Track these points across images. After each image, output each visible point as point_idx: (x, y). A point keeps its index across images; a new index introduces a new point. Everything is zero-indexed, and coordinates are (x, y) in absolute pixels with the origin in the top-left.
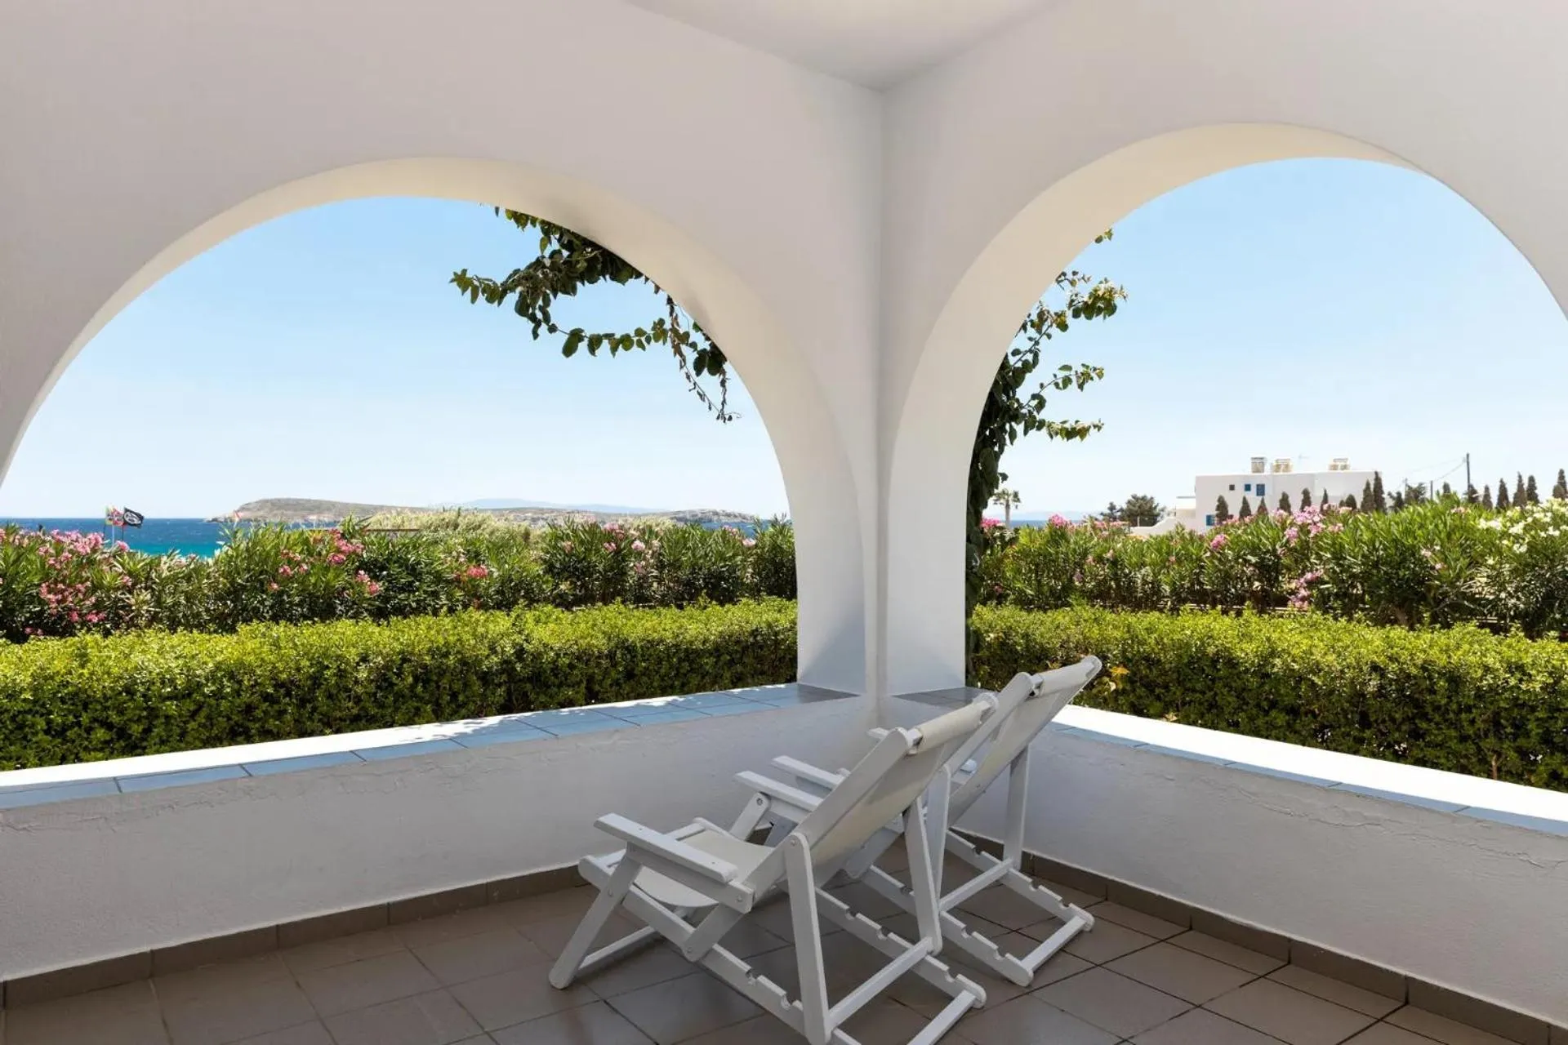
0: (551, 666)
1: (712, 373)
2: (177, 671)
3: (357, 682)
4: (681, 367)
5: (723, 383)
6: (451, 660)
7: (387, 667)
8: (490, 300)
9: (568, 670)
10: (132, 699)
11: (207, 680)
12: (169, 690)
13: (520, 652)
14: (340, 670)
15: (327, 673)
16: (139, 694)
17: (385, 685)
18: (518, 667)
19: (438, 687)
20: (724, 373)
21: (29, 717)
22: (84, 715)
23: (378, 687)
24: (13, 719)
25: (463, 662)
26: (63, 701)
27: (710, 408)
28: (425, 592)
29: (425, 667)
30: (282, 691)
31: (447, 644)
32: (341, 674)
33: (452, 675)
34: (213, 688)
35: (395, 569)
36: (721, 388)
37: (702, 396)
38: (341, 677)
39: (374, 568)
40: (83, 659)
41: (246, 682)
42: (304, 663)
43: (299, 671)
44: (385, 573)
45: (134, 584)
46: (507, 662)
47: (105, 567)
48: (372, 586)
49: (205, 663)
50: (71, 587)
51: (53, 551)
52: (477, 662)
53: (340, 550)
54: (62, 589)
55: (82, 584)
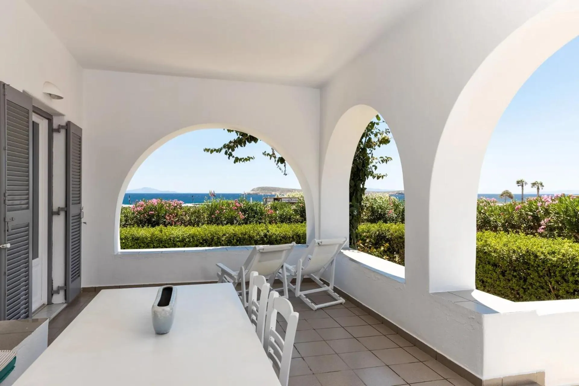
0: (275, 239)
1: (282, 163)
2: (180, 235)
3: (223, 241)
4: (275, 162)
5: (285, 166)
6: (246, 236)
7: (230, 237)
10: (171, 241)
11: (187, 238)
12: (178, 239)
15: (215, 238)
16: (172, 240)
17: (230, 242)
18: (265, 239)
20: (285, 163)
21: (150, 244)
22: (161, 244)
23: (228, 242)
24: (147, 244)
25: (250, 237)
26: (157, 241)
27: (282, 172)
28: (258, 218)
29: (240, 238)
30: (204, 242)
31: (246, 232)
32: (218, 238)
34: (188, 240)
35: (250, 211)
37: (280, 169)
38: (218, 239)
39: (244, 211)
40: (161, 231)
41: (195, 239)
42: (209, 235)
43: (208, 237)
44: (247, 212)
45: (186, 214)
46: (262, 237)
47: (179, 210)
48: (241, 216)
49: (187, 234)
50: (172, 215)
51: (168, 205)
52: (254, 237)
53: (236, 206)
54: (171, 216)
55: (174, 214)
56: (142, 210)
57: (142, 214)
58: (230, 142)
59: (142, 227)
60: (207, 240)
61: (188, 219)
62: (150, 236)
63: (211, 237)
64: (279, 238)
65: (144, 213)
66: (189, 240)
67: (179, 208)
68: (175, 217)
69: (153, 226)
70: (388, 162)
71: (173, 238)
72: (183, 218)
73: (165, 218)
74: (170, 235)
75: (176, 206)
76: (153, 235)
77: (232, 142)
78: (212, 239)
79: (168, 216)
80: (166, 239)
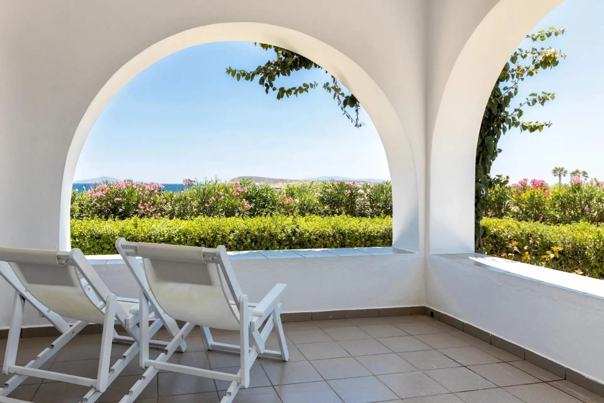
0: (307, 239)
1: (352, 106)
2: (165, 232)
3: (230, 240)
4: (339, 104)
6: (266, 234)
7: (241, 236)
8: (247, 79)
9: (315, 241)
11: (176, 235)
12: (163, 238)
13: (294, 233)
14: (223, 235)
15: (218, 236)
16: (153, 239)
17: (240, 242)
18: (294, 238)
19: (261, 244)
20: (358, 106)
23: (237, 243)
25: (271, 235)
27: (352, 122)
28: (269, 208)
29: (255, 236)
30: (202, 242)
31: (264, 227)
32: (223, 237)
33: (266, 240)
34: (178, 239)
35: (258, 199)
36: (356, 113)
37: (348, 117)
38: (224, 238)
39: (249, 198)
40: (136, 226)
41: (189, 238)
42: (210, 231)
43: (208, 234)
44: (254, 200)
45: (167, 202)
46: (289, 236)
47: (157, 196)
48: (247, 205)
49: (175, 229)
50: (147, 203)
51: (141, 189)
52: (276, 235)
53: (238, 191)
54: (145, 204)
55: (150, 202)
56: (104, 196)
57: (104, 201)
58: (269, 64)
59: (104, 219)
60: (206, 239)
61: (169, 209)
62: (119, 232)
63: (212, 234)
64: (313, 237)
65: (106, 201)
66: (180, 239)
67: (158, 194)
68: (152, 207)
69: (122, 218)
70: (546, 102)
71: (154, 235)
72: (162, 208)
73: (138, 208)
74: (149, 230)
75: (153, 191)
76: (124, 232)
77: (272, 64)
78: (214, 238)
79: (142, 205)
80: (143, 238)
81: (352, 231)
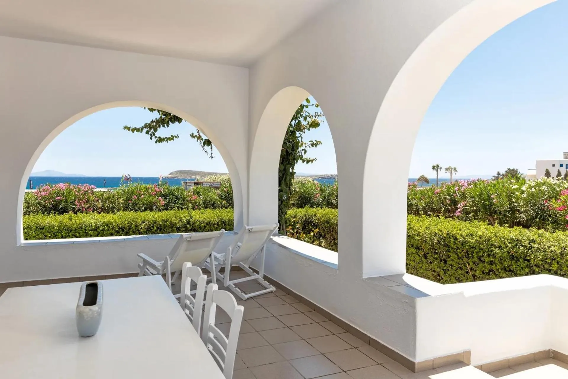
0: (199, 226)
1: (208, 146)
2: (93, 223)
3: (141, 229)
4: (200, 145)
5: (211, 148)
6: (168, 223)
7: (150, 225)
8: (138, 131)
9: (204, 228)
11: (101, 226)
12: (91, 228)
13: (189, 222)
14: (136, 225)
15: (133, 225)
16: (83, 229)
17: (149, 229)
18: (188, 226)
19: (164, 231)
20: (212, 146)
21: (57, 234)
22: (70, 234)
23: (147, 230)
24: (54, 234)
25: (171, 224)
26: (65, 229)
27: (208, 155)
28: (180, 204)
29: (160, 225)
30: (121, 230)
31: (167, 219)
33: (168, 227)
34: (102, 228)
35: (171, 196)
36: (211, 150)
37: (206, 152)
39: (164, 196)
40: (71, 219)
41: (111, 227)
42: (126, 222)
43: (125, 224)
44: (168, 197)
45: (99, 200)
46: (185, 224)
47: (90, 195)
48: (162, 202)
49: (101, 221)
51: (77, 190)
52: (176, 224)
53: (156, 191)
54: (81, 201)
55: (85, 200)
56: (48, 195)
57: (47, 199)
58: (152, 122)
59: (47, 214)
60: (124, 228)
61: (101, 205)
62: (58, 224)
63: (128, 224)
64: (203, 225)
65: (49, 199)
66: (104, 228)
67: (91, 193)
68: (86, 203)
69: (61, 214)
70: (318, 146)
71: (85, 226)
72: (95, 204)
73: (74, 205)
74: (81, 223)
75: (87, 191)
76: (61, 224)
77: (154, 122)
78: (130, 227)
79: (78, 202)
80: (76, 228)
81: (231, 220)
